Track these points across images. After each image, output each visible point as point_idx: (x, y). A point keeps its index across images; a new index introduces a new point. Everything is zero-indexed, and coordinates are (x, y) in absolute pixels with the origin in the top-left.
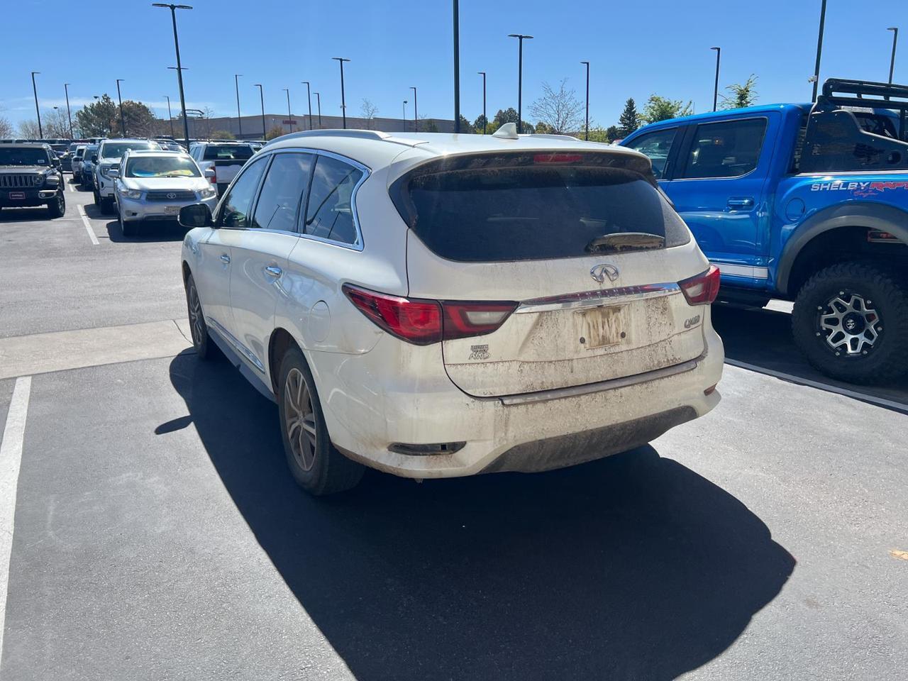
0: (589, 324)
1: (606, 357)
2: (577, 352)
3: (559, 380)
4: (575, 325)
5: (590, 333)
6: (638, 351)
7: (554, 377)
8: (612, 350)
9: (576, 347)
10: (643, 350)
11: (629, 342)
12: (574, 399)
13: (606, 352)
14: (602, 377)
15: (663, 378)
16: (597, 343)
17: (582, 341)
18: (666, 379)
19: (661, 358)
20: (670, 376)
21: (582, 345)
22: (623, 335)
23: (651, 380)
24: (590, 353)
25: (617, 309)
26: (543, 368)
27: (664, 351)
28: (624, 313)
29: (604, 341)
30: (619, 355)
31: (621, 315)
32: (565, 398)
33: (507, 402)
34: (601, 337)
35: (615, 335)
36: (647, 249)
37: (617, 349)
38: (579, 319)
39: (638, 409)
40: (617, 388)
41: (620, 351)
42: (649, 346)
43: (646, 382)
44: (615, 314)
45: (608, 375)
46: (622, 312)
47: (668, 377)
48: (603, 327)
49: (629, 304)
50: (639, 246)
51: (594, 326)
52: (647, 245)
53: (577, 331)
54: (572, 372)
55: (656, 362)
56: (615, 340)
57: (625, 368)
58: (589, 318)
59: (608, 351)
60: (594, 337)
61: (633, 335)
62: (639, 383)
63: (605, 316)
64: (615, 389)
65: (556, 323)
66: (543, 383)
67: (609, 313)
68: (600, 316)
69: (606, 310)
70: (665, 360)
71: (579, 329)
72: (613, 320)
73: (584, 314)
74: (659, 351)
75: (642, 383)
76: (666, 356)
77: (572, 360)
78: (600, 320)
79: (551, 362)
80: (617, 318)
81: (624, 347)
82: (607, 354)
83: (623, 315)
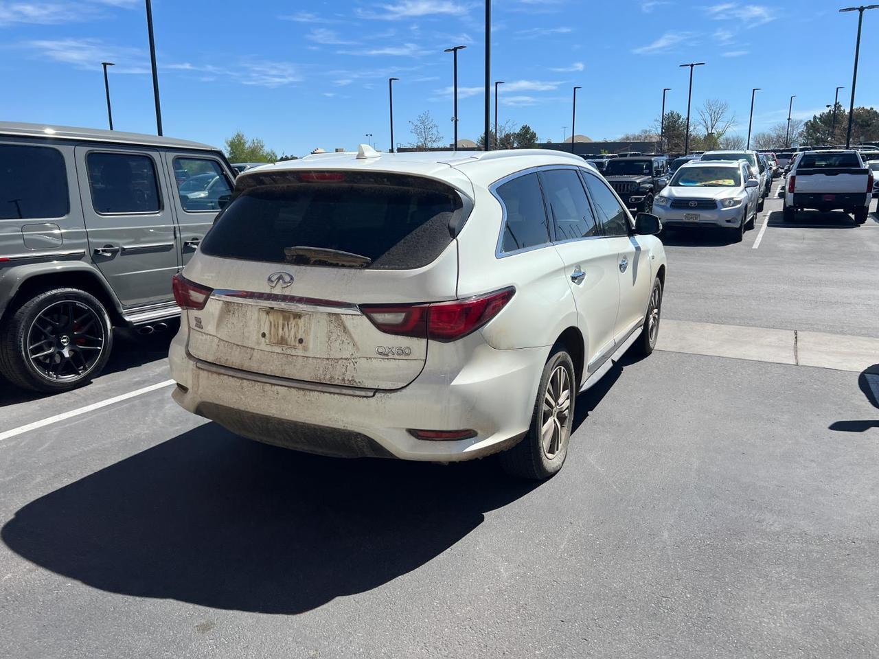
0: (271, 323)
1: (282, 356)
2: (258, 343)
3: (238, 361)
4: (259, 320)
5: (271, 330)
6: (315, 360)
7: (235, 359)
8: (289, 351)
9: (258, 339)
10: (319, 361)
11: (305, 349)
12: (238, 380)
13: (282, 352)
14: (271, 371)
15: (324, 392)
16: (276, 341)
17: (264, 335)
18: (328, 394)
19: (337, 376)
20: (334, 393)
21: (263, 339)
22: (301, 341)
23: (310, 390)
24: (269, 348)
25: (298, 316)
26: (232, 348)
27: (343, 370)
28: (305, 321)
29: (282, 342)
30: (295, 358)
31: (301, 322)
32: (233, 377)
33: (199, 365)
34: (280, 337)
35: (293, 339)
36: (343, 266)
37: (294, 352)
38: (264, 315)
39: (295, 412)
40: (275, 385)
41: (296, 354)
42: (328, 359)
43: (303, 389)
44: (296, 320)
45: (276, 371)
46: (302, 319)
47: (330, 393)
48: (283, 329)
49: (310, 315)
50: (335, 262)
51: (275, 325)
52: (344, 263)
53: (260, 325)
54: (250, 359)
55: (328, 377)
56: (293, 343)
57: (295, 371)
58: (271, 318)
59: (285, 351)
60: (274, 335)
61: (311, 342)
62: (297, 388)
63: (286, 319)
64: (272, 384)
65: (245, 315)
66: (227, 360)
67: (289, 318)
68: (281, 318)
69: (287, 314)
70: (340, 378)
71: (262, 325)
72: (293, 325)
73: (268, 313)
74: (338, 367)
75: (300, 389)
76: (344, 374)
77: (254, 349)
78: (281, 322)
79: (238, 345)
80: (297, 324)
81: (300, 352)
82: (283, 354)
83: (303, 323)
